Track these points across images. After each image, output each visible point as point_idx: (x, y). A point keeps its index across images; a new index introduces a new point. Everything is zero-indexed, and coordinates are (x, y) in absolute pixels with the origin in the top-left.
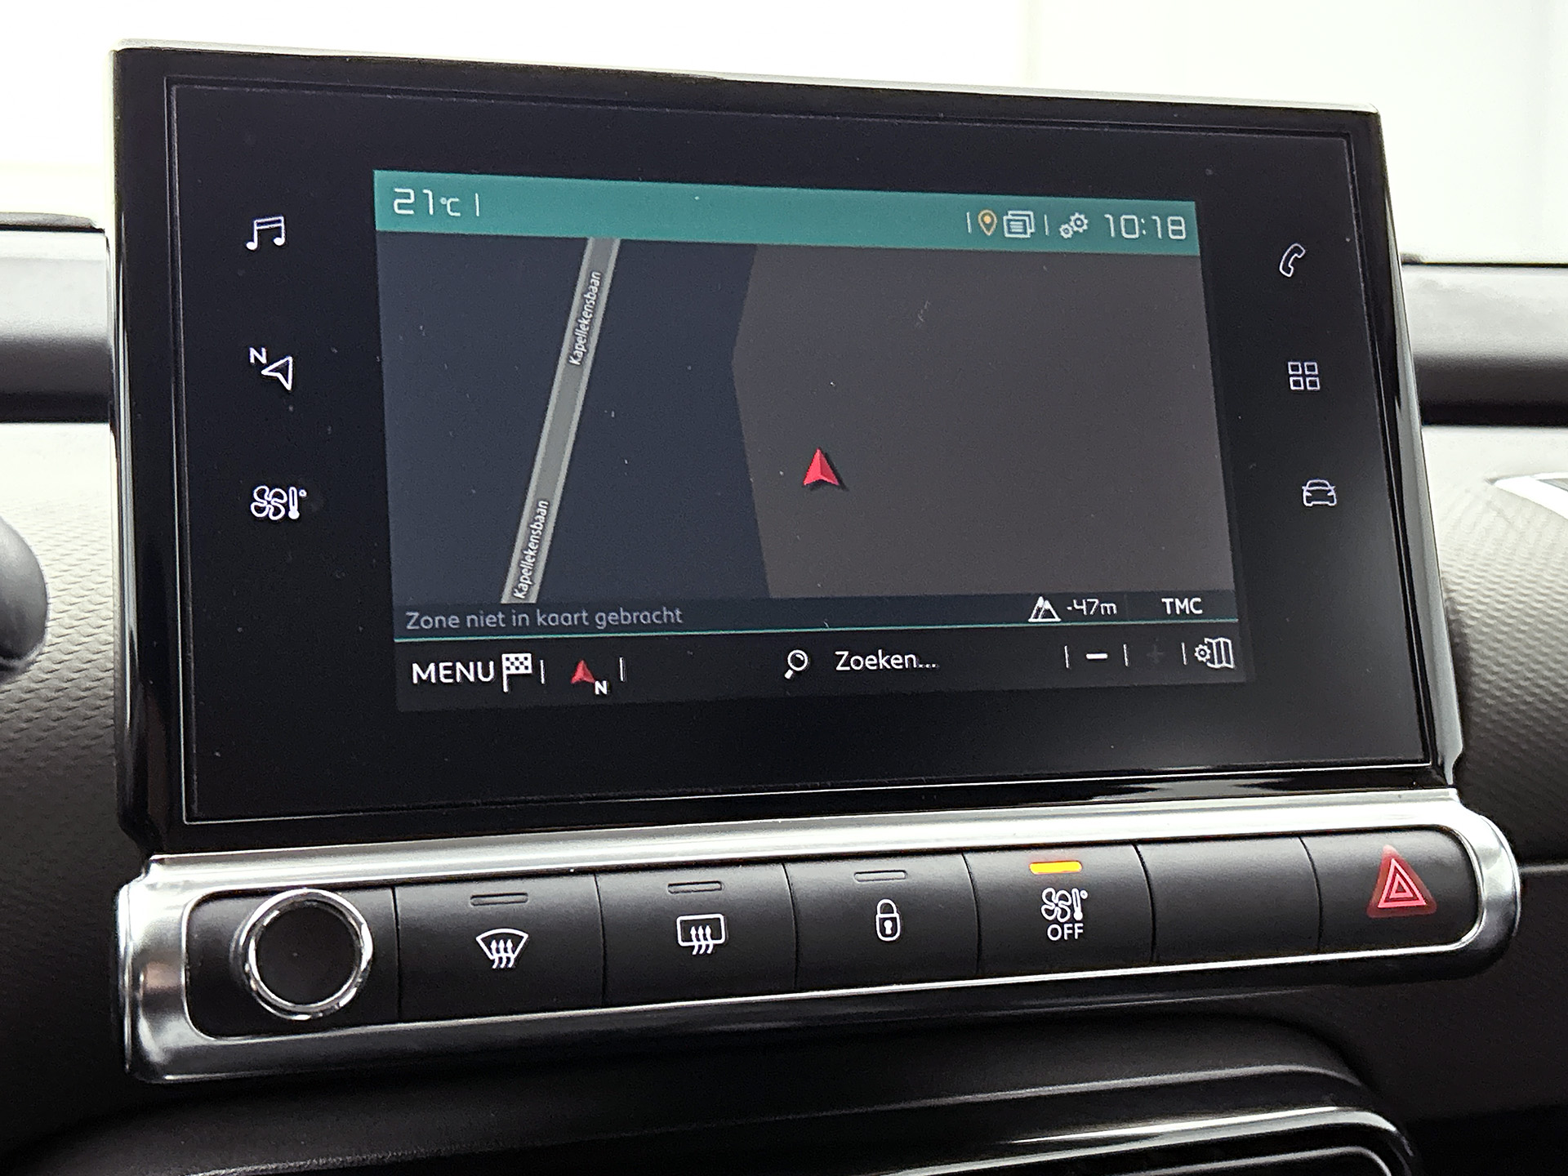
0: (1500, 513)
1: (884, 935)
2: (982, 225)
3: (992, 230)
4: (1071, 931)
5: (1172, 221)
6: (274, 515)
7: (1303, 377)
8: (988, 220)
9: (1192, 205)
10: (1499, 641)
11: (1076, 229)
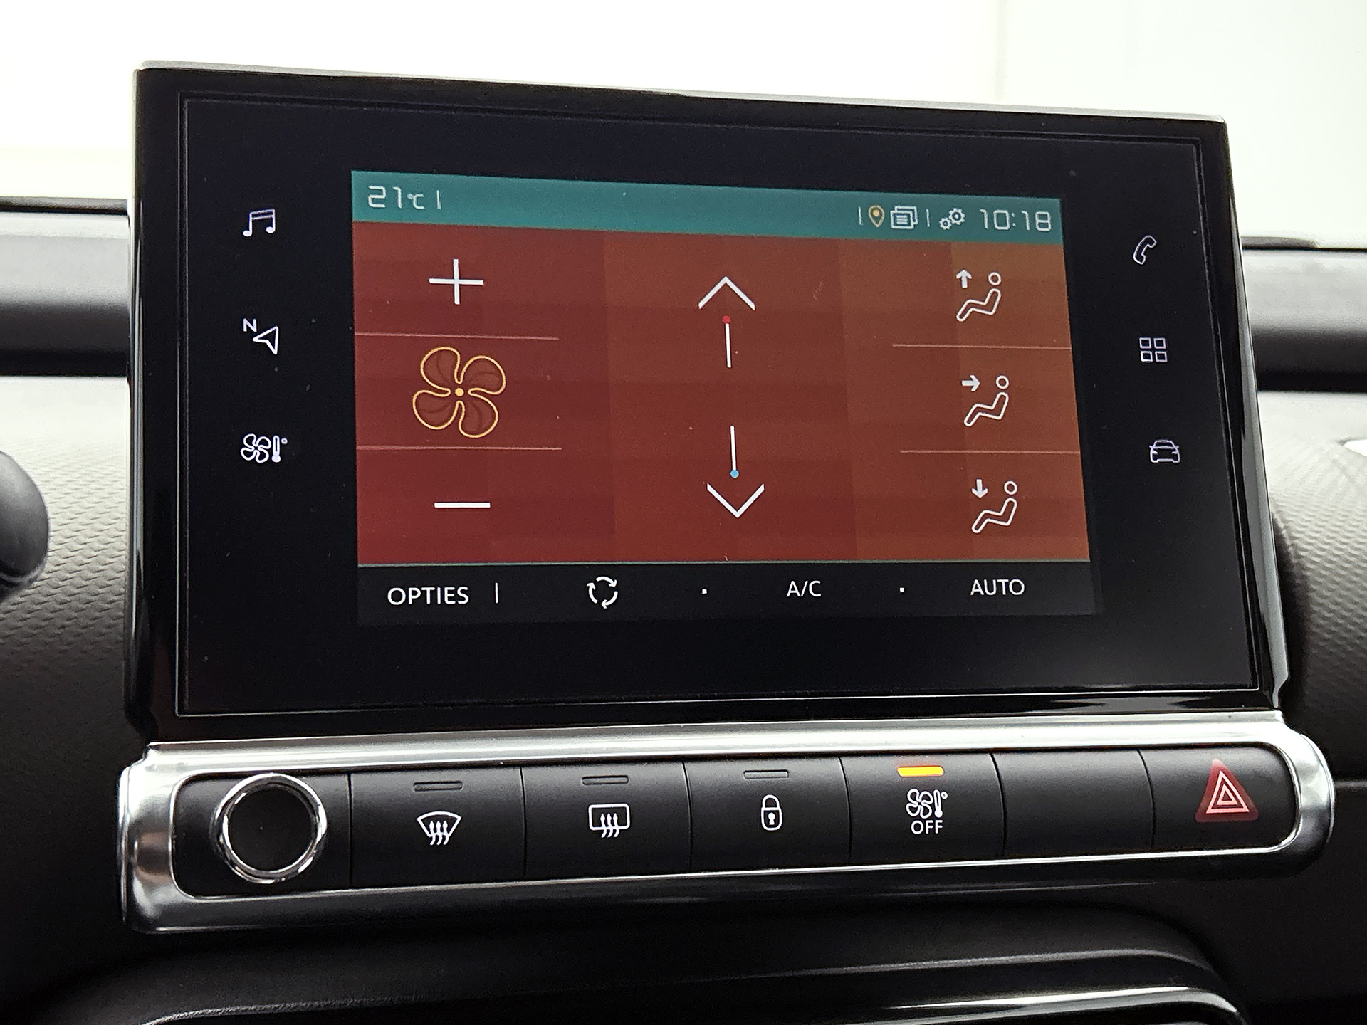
0: (1343, 471)
1: (768, 825)
2: (871, 217)
3: (880, 222)
4: (931, 827)
5: (1039, 215)
6: (260, 459)
7: (1152, 351)
8: (876, 213)
9: (1057, 201)
10: (1337, 583)
11: (954, 221)
